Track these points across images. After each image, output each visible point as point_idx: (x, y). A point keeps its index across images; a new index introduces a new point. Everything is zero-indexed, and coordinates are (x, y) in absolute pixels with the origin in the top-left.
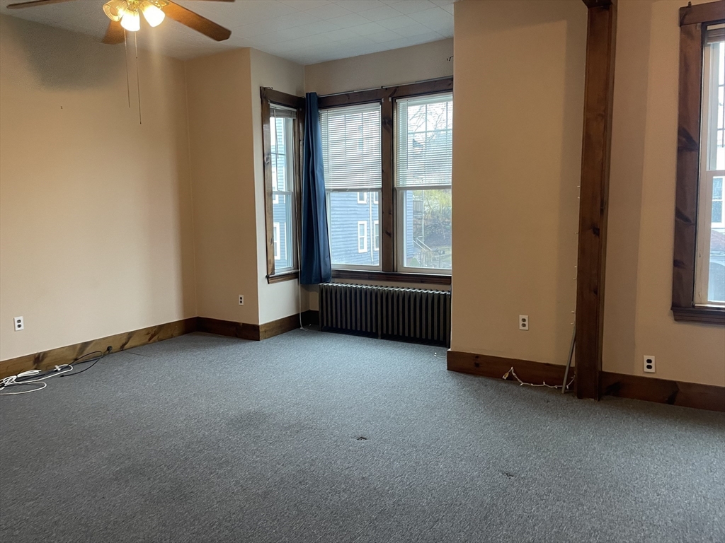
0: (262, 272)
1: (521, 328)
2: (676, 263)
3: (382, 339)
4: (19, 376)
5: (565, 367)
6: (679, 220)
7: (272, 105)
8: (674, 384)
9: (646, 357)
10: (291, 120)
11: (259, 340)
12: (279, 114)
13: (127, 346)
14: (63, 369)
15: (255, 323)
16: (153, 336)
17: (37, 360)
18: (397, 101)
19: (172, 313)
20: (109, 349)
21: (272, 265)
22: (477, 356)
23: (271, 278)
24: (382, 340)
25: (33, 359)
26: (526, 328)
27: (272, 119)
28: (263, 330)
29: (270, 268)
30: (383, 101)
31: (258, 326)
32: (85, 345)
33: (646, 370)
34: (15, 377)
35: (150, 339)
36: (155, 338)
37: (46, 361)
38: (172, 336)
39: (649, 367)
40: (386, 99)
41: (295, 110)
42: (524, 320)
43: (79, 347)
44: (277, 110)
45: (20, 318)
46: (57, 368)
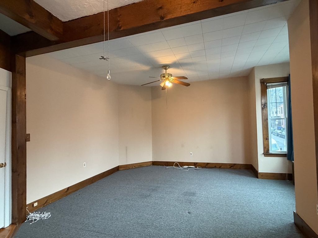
4: (189, 166)
11: (258, 178)
12: (273, 87)
13: (221, 167)
14: (199, 168)
17: (195, 164)
19: (240, 160)
20: (216, 166)
27: (269, 90)
28: (261, 175)
29: (266, 150)
32: (208, 164)
34: (187, 167)
35: (230, 167)
36: (232, 167)
37: (197, 165)
38: (240, 169)
41: (287, 82)
43: (206, 164)
45: (192, 153)
46: (198, 167)
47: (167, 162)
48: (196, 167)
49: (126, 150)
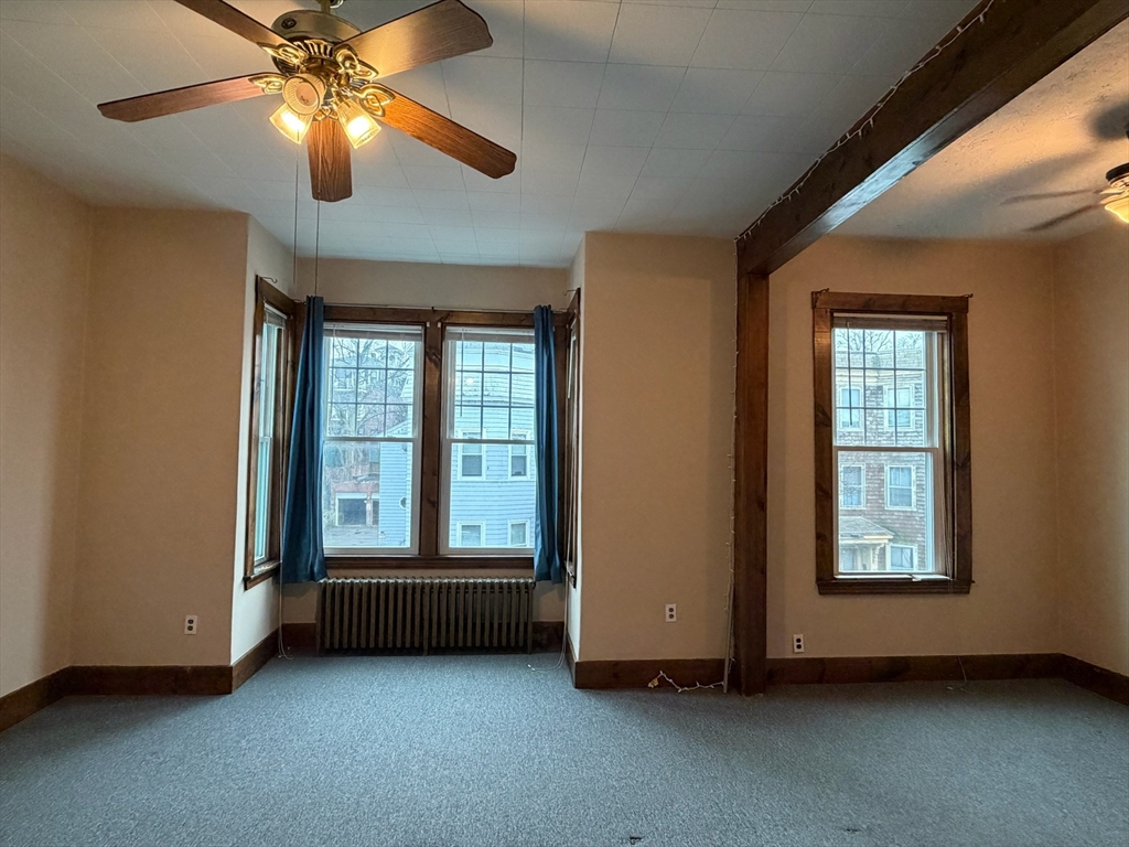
0: (239, 571)
1: (668, 620)
2: (819, 536)
5: (724, 660)
6: (820, 493)
7: (266, 306)
8: (821, 660)
9: (796, 637)
15: (224, 664)
18: (448, 328)
21: (252, 558)
22: (616, 664)
23: (251, 580)
24: (430, 658)
26: (674, 619)
27: (264, 327)
28: (237, 673)
29: (249, 563)
30: (428, 325)
31: (231, 668)
33: (797, 650)
39: (799, 647)
40: (433, 323)
41: (285, 317)
42: (671, 610)
44: (269, 314)
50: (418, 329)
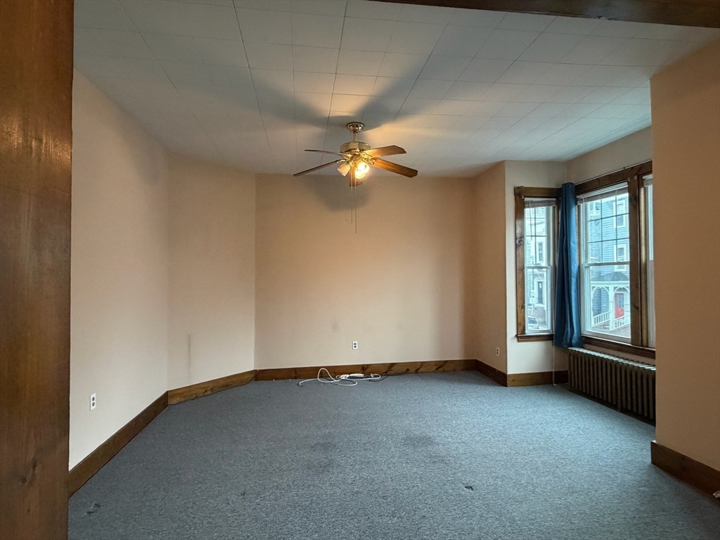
0: (511, 330)
3: (622, 412)
4: (351, 375)
7: (526, 199)
10: (551, 208)
11: (506, 386)
12: (534, 205)
13: (420, 371)
14: (375, 377)
15: (504, 371)
16: (440, 367)
17: (365, 369)
18: (644, 178)
19: (456, 354)
20: (408, 370)
21: (522, 327)
23: (522, 336)
24: (621, 414)
25: (361, 367)
27: (527, 211)
28: (511, 379)
29: (520, 328)
30: (629, 180)
31: (506, 375)
32: (392, 365)
34: (348, 376)
35: (437, 369)
36: (441, 369)
37: (368, 370)
38: (455, 370)
40: (632, 178)
41: (555, 199)
43: (387, 366)
44: (532, 202)
45: (356, 342)
46: (372, 375)
47: (295, 370)
48: (367, 375)
49: (189, 345)
50: (625, 185)
